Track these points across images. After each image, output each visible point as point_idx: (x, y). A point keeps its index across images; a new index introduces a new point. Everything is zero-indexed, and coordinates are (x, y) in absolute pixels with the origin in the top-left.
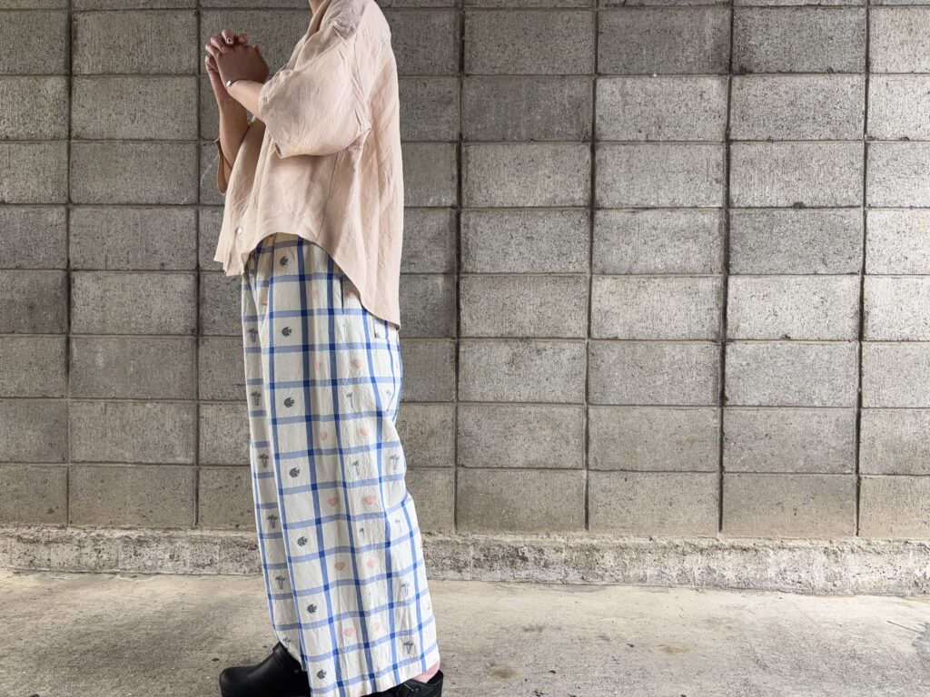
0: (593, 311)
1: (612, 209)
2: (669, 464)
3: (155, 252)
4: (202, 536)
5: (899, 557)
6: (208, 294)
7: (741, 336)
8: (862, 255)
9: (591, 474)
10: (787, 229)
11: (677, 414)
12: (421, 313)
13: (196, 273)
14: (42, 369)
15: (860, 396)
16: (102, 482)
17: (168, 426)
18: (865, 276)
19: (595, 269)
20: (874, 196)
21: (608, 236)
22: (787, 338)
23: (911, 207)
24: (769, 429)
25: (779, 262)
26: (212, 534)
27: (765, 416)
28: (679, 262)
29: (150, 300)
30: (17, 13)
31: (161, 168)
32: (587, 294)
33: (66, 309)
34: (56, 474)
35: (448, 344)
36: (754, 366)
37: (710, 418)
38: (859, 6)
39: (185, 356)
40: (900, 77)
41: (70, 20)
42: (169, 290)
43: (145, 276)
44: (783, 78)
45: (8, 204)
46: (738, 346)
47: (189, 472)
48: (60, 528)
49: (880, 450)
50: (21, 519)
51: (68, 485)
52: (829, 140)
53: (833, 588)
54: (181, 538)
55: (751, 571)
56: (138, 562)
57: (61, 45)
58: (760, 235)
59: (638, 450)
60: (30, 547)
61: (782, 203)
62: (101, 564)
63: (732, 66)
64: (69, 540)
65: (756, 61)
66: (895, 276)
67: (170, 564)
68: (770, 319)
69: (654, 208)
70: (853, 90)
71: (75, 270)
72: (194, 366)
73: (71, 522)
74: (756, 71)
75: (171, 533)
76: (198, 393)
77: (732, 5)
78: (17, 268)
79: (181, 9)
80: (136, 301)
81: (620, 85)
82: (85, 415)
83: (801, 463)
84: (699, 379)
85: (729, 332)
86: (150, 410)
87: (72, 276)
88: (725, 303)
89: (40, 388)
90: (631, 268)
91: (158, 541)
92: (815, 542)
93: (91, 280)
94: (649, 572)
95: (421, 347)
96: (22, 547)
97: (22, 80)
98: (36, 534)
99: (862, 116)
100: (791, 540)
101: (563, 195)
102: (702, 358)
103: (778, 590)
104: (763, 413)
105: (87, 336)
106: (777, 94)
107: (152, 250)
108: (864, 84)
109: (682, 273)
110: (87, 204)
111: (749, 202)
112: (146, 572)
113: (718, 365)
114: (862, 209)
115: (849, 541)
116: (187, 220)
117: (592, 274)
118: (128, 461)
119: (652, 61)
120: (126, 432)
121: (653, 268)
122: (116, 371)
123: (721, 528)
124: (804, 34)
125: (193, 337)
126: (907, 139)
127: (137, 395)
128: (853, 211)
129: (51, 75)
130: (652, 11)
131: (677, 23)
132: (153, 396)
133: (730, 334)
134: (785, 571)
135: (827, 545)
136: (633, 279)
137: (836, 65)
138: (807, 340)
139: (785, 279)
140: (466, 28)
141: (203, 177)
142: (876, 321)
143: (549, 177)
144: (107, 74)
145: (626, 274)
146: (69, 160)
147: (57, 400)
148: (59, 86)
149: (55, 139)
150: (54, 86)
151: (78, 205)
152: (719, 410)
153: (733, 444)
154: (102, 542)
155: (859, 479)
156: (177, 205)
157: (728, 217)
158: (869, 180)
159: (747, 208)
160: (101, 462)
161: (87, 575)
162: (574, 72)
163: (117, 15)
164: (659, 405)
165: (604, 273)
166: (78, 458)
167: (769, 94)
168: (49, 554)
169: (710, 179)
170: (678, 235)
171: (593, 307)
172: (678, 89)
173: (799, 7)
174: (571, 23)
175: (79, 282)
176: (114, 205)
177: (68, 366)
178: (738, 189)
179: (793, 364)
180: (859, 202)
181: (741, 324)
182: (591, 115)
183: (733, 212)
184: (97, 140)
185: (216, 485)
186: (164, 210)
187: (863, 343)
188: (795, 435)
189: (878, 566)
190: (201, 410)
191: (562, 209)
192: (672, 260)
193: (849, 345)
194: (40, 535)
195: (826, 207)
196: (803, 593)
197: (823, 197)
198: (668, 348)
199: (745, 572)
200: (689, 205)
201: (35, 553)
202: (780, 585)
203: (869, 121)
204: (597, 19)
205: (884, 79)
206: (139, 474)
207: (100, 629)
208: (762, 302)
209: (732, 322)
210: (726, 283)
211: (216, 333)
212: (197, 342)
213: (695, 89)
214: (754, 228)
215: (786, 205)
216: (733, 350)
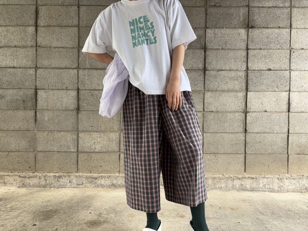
0: (205, 103)
1: (211, 70)
2: (229, 151)
3: (64, 83)
4: (79, 175)
5: (301, 180)
6: (81, 97)
7: (251, 111)
8: (289, 85)
9: (204, 155)
10: (266, 77)
11: (231, 135)
13: (77, 90)
14: (27, 121)
15: (289, 129)
16: (47, 158)
17: (69, 139)
18: (290, 92)
19: (205, 89)
20: (293, 67)
21: (210, 79)
22: (266, 111)
23: (304, 70)
24: (260, 140)
25: (263, 87)
26: (82, 174)
27: (259, 136)
28: (232, 87)
29: (62, 99)
30: (19, 6)
31: (66, 56)
32: (203, 97)
33: (35, 102)
34: (32, 155)
36: (255, 120)
37: (242, 136)
38: (288, 7)
39: (73, 117)
40: (301, 30)
41: (37, 8)
42: (69, 95)
43: (61, 91)
44: (265, 30)
45: (16, 68)
46: (250, 114)
47: (75, 154)
48: (33, 173)
49: (295, 147)
50: (20, 170)
51: (35, 159)
52: (279, 49)
53: (280, 190)
54: (73, 176)
55: (255, 185)
56: (59, 184)
57: (33, 16)
58: (258, 79)
59: (219, 147)
60: (23, 179)
61: (264, 69)
62: (47, 184)
63: (249, 25)
64: (36, 176)
65: (256, 24)
66: (299, 92)
67: (69, 184)
68: (260, 105)
69: (224, 70)
70: (286, 33)
71: (38, 89)
72: (77, 120)
73: (37, 171)
74: (256, 27)
75: (69, 174)
76: (78, 129)
77: (249, 6)
78: (19, 88)
79: (73, 5)
80: (58, 99)
81: (213, 31)
82: (41, 136)
83: (270, 151)
84: (238, 124)
85: (248, 109)
86: (62, 134)
87: (37, 91)
88: (247, 100)
89: (26, 127)
90: (217, 89)
91: (65, 176)
92: (274, 176)
93: (43, 92)
94: (223, 186)
96: (20, 179)
97: (21, 28)
98: (25, 175)
99: (289, 42)
100: (267, 175)
101: (195, 66)
102: (239, 117)
103: (263, 191)
104: (259, 135)
105: (42, 111)
106: (263, 34)
107: (63, 83)
108: (290, 31)
109: (233, 91)
110: (42, 68)
111: (254, 68)
112: (61, 187)
113: (244, 120)
114: (289, 71)
115: (285, 175)
116: (75, 73)
117: (205, 91)
118: (55, 151)
119: (224, 24)
120: (54, 142)
121: (224, 89)
122: (51, 122)
123: (245, 171)
124: (271, 16)
125: (76, 111)
126: (303, 49)
127: (58, 129)
128: (286, 71)
129: (30, 26)
130: (224, 8)
131: (231, 12)
132: (64, 130)
134: (265, 185)
135: (278, 176)
136: (218, 92)
137: (281, 26)
138: (272, 112)
139: (265, 93)
141: (80, 59)
142: (294, 106)
143: (191, 60)
144: (49, 26)
145: (215, 91)
146: (36, 54)
147: (32, 131)
148: (33, 30)
149: (32, 46)
150: (31, 29)
151: (39, 68)
152: (245, 134)
153: (249, 145)
154: (47, 177)
155: (288, 156)
156: (71, 68)
157: (247, 73)
158: (291, 61)
159: (253, 70)
160: (46, 151)
161: (42, 188)
162: (199, 27)
163: (52, 7)
164: (226, 133)
165: (208, 91)
166: (39, 150)
167: (260, 34)
168: (29, 181)
169: (242, 61)
170: (232, 79)
171: (205, 101)
172: (232, 33)
173: (270, 7)
174: (198, 12)
175: (40, 93)
176: (51, 68)
177: (36, 120)
178: (250, 64)
179: (268, 119)
180: (288, 69)
181: (251, 107)
182: (204, 41)
183: (249, 72)
184: (45, 47)
185: (84, 158)
186: (67, 70)
187: (290, 113)
188: (268, 142)
189: (294, 183)
190: (79, 135)
191: (195, 70)
192: (230, 86)
193: (285, 114)
194: (26, 175)
195: (278, 70)
196: (271, 192)
197: (277, 67)
198: (229, 114)
199: (253, 185)
200: (235, 69)
201: (25, 181)
202: (264, 189)
203: (291, 43)
204: (206, 10)
205: (296, 30)
206: (59, 155)
207: (51, 204)
208: (258, 100)
209: (249, 106)
210: (247, 94)
211: (84, 110)
212: (78, 112)
213: (237, 33)
214: (256, 77)
215: (265, 69)
216: (249, 115)
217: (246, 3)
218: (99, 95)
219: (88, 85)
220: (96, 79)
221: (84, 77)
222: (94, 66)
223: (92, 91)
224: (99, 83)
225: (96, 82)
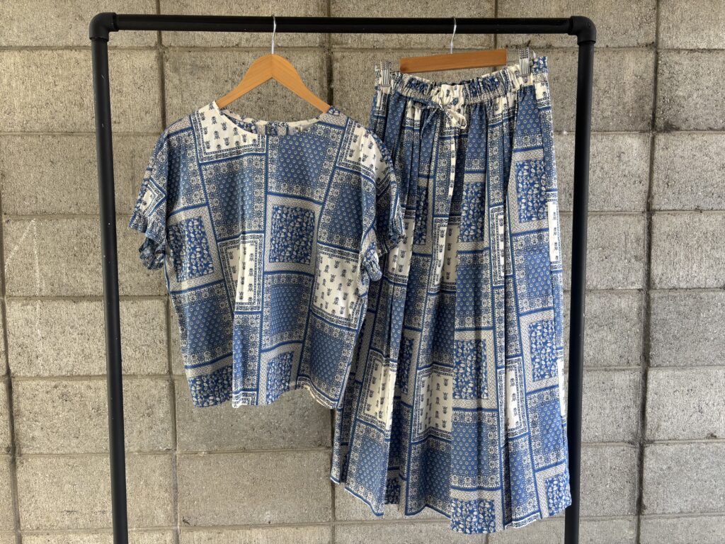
6: (23, 404)
7: (661, 438)
10: (716, 313)
12: (287, 420)
13: (6, 380)
22: (713, 436)
25: (707, 351)
27: (686, 524)
28: (591, 353)
35: (321, 455)
36: (675, 469)
37: (625, 529)
44: (714, 137)
46: (658, 448)
58: (685, 320)
61: (711, 283)
63: (656, 121)
65: (684, 116)
68: (695, 416)
74: (684, 127)
76: (18, 522)
77: (657, 47)
84: (613, 486)
85: (648, 432)
88: (644, 399)
95: (289, 460)
102: (617, 461)
104: (682, 520)
106: (707, 155)
111: (674, 282)
113: (636, 470)
119: (562, 116)
125: (9, 456)
130: (561, 54)
133: (648, 434)
139: (712, 371)
140: (335, 74)
141: (8, 262)
152: (636, 517)
157: (648, 301)
159: (670, 290)
167: (698, 155)
169: (628, 256)
178: (661, 267)
179: (718, 465)
181: (663, 423)
183: (654, 295)
200: (603, 287)
208: (686, 398)
209: (653, 421)
210: (645, 376)
211: (38, 452)
212: (13, 462)
213: (612, 149)
214: (679, 313)
215: (715, 286)
216: (653, 453)
217: (646, 34)
218: (90, 394)
219: (46, 361)
220: (75, 334)
221: (27, 331)
222: (63, 289)
223: (65, 383)
224: (87, 351)
225: (77, 348)
